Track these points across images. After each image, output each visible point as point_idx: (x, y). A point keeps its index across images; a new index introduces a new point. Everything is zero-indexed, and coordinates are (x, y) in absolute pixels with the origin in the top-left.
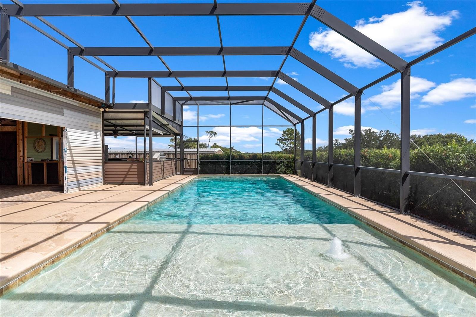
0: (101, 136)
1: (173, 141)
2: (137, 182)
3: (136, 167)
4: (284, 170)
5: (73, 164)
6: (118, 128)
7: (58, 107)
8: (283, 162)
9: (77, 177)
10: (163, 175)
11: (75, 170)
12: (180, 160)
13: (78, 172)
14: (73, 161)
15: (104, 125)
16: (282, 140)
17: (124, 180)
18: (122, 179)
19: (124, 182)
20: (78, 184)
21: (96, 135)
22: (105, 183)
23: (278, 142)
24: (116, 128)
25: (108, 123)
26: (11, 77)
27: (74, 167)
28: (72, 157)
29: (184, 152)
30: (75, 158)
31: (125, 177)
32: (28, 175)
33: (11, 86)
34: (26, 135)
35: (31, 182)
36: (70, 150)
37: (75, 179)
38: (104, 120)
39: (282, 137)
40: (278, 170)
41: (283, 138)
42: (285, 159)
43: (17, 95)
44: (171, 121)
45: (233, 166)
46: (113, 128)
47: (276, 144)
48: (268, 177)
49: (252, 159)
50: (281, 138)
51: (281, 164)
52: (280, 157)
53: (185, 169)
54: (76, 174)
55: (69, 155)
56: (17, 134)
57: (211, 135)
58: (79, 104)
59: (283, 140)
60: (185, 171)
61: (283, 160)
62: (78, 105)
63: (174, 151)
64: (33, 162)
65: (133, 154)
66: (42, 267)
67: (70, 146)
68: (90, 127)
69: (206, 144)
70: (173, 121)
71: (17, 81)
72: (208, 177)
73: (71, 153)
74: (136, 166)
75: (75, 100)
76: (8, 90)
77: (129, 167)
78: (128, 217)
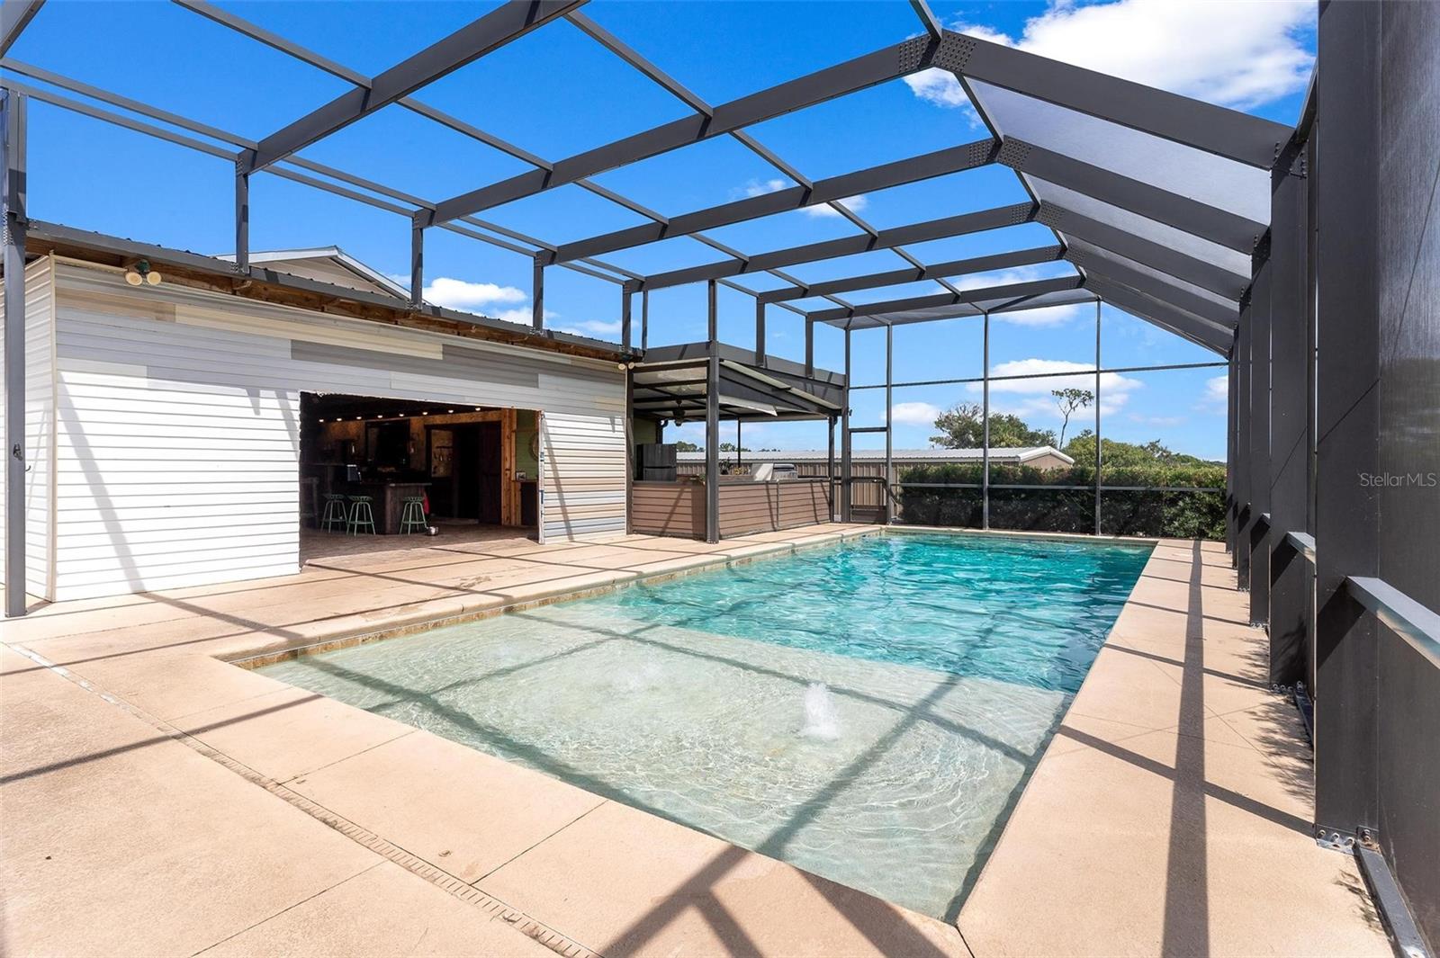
0: (623, 425)
1: (943, 426)
2: (691, 532)
3: (689, 496)
4: (1194, 523)
5: (558, 485)
6: (684, 402)
7: (527, 374)
8: (1192, 495)
9: (565, 513)
10: (775, 519)
11: (562, 499)
12: (840, 482)
13: (567, 502)
14: (557, 479)
15: (632, 400)
17: (666, 527)
18: (662, 524)
19: (668, 530)
20: (568, 527)
21: (613, 423)
22: (633, 529)
24: (679, 402)
25: (656, 392)
26: (443, 329)
27: (560, 492)
28: (555, 470)
29: (852, 461)
30: (561, 474)
31: (669, 520)
32: (516, 506)
33: (443, 345)
34: (515, 427)
35: (519, 522)
36: (551, 456)
37: (561, 517)
38: (633, 386)
40: (1169, 525)
42: (1200, 484)
43: (451, 358)
44: (802, 378)
45: (996, 503)
46: (673, 403)
48: (1117, 545)
49: (1062, 485)
51: (1181, 503)
52: (1178, 477)
53: (853, 507)
54: (563, 506)
55: (549, 467)
56: (503, 425)
57: (1071, 403)
58: (572, 359)
60: (854, 514)
62: (569, 362)
63: (885, 457)
64: (524, 480)
65: (732, 464)
66: (360, 640)
67: (550, 449)
68: (597, 406)
69: (1050, 433)
70: (807, 378)
71: (453, 333)
72: (915, 534)
73: (553, 463)
74: (690, 494)
75: (563, 352)
76: (437, 352)
77: (675, 495)
78: (570, 595)
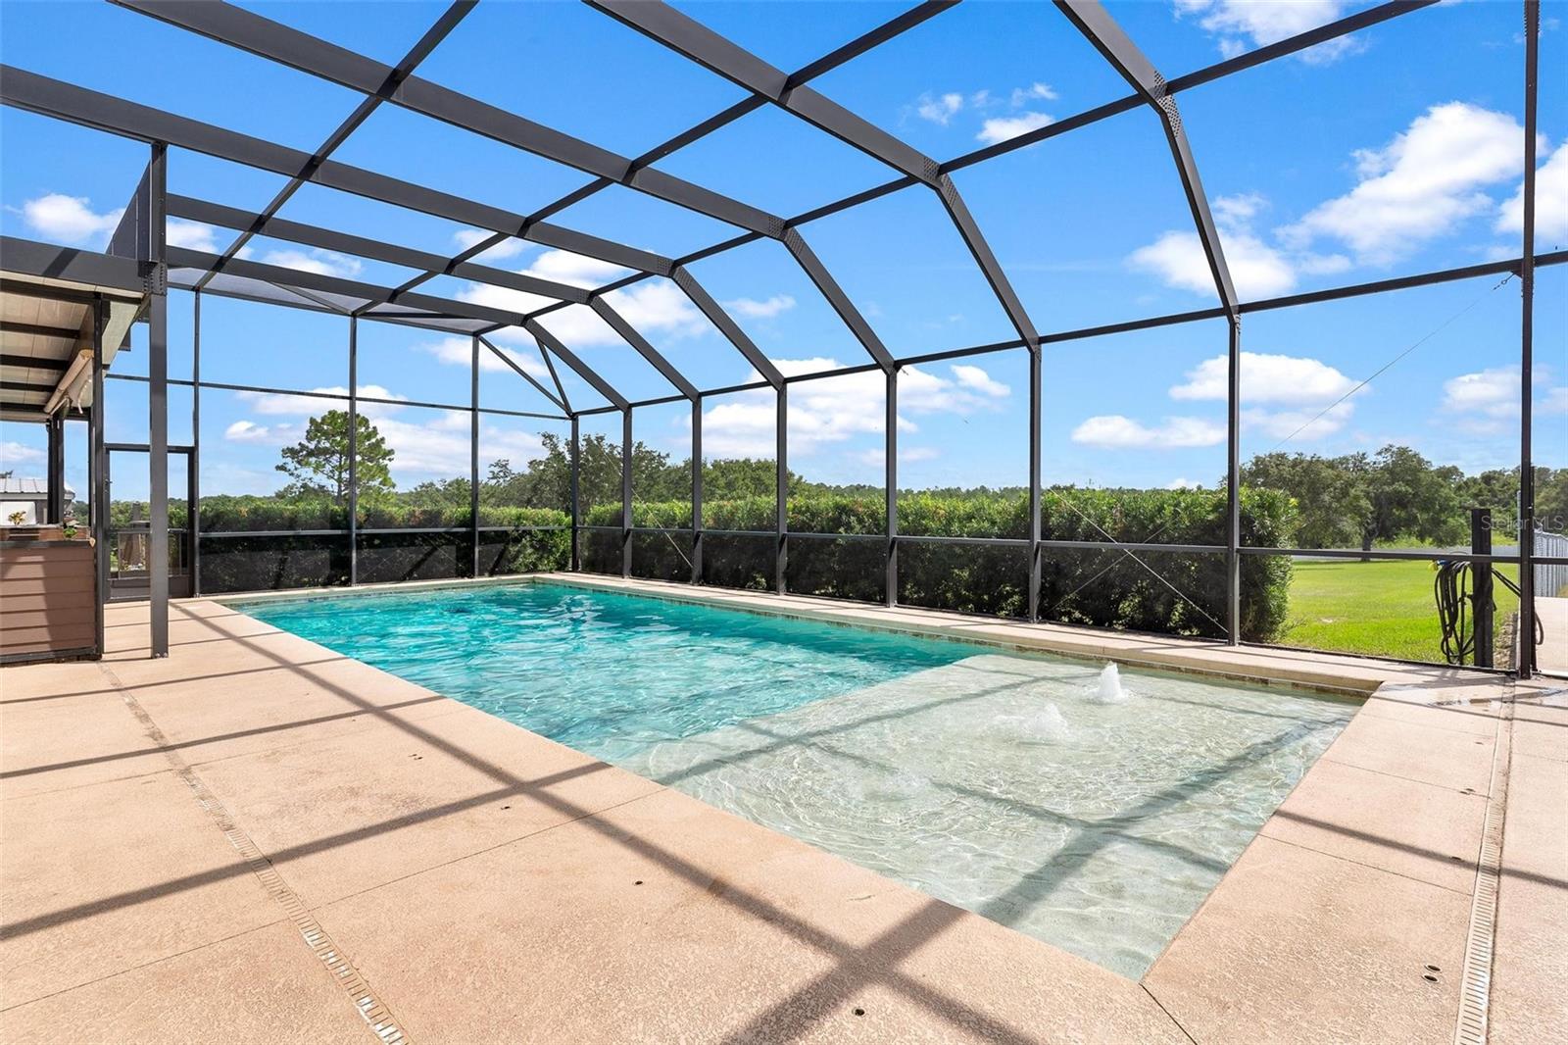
3: (38, 571)
16: (305, 452)
23: (284, 460)
39: (305, 442)
41: (312, 446)
47: (279, 468)
50: (300, 444)
51: (523, 541)
59: (311, 453)
61: (528, 525)
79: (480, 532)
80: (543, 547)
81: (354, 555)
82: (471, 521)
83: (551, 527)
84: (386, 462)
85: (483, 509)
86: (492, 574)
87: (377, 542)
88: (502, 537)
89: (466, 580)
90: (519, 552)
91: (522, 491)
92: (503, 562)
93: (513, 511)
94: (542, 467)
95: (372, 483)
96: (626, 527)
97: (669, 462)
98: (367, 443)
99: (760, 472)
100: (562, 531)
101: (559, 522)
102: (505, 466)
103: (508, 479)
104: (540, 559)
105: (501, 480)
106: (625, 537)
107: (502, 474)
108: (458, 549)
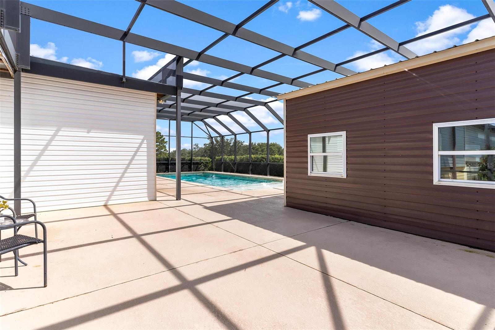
45: (171, 166)
61: (202, 161)
79: (193, 162)
80: (206, 166)
81: (170, 166)
82: (191, 160)
83: (207, 161)
84: (165, 144)
85: (193, 158)
86: (195, 171)
87: (173, 164)
88: (197, 163)
89: (190, 172)
90: (201, 167)
91: (202, 152)
92: (197, 169)
93: (200, 158)
94: (207, 146)
95: (162, 151)
96: (222, 161)
97: (244, 144)
98: (160, 139)
99: (272, 147)
100: (210, 162)
101: (209, 160)
102: (197, 145)
103: (198, 149)
104: (205, 168)
105: (196, 149)
106: (222, 163)
107: (196, 148)
108: (189, 166)
